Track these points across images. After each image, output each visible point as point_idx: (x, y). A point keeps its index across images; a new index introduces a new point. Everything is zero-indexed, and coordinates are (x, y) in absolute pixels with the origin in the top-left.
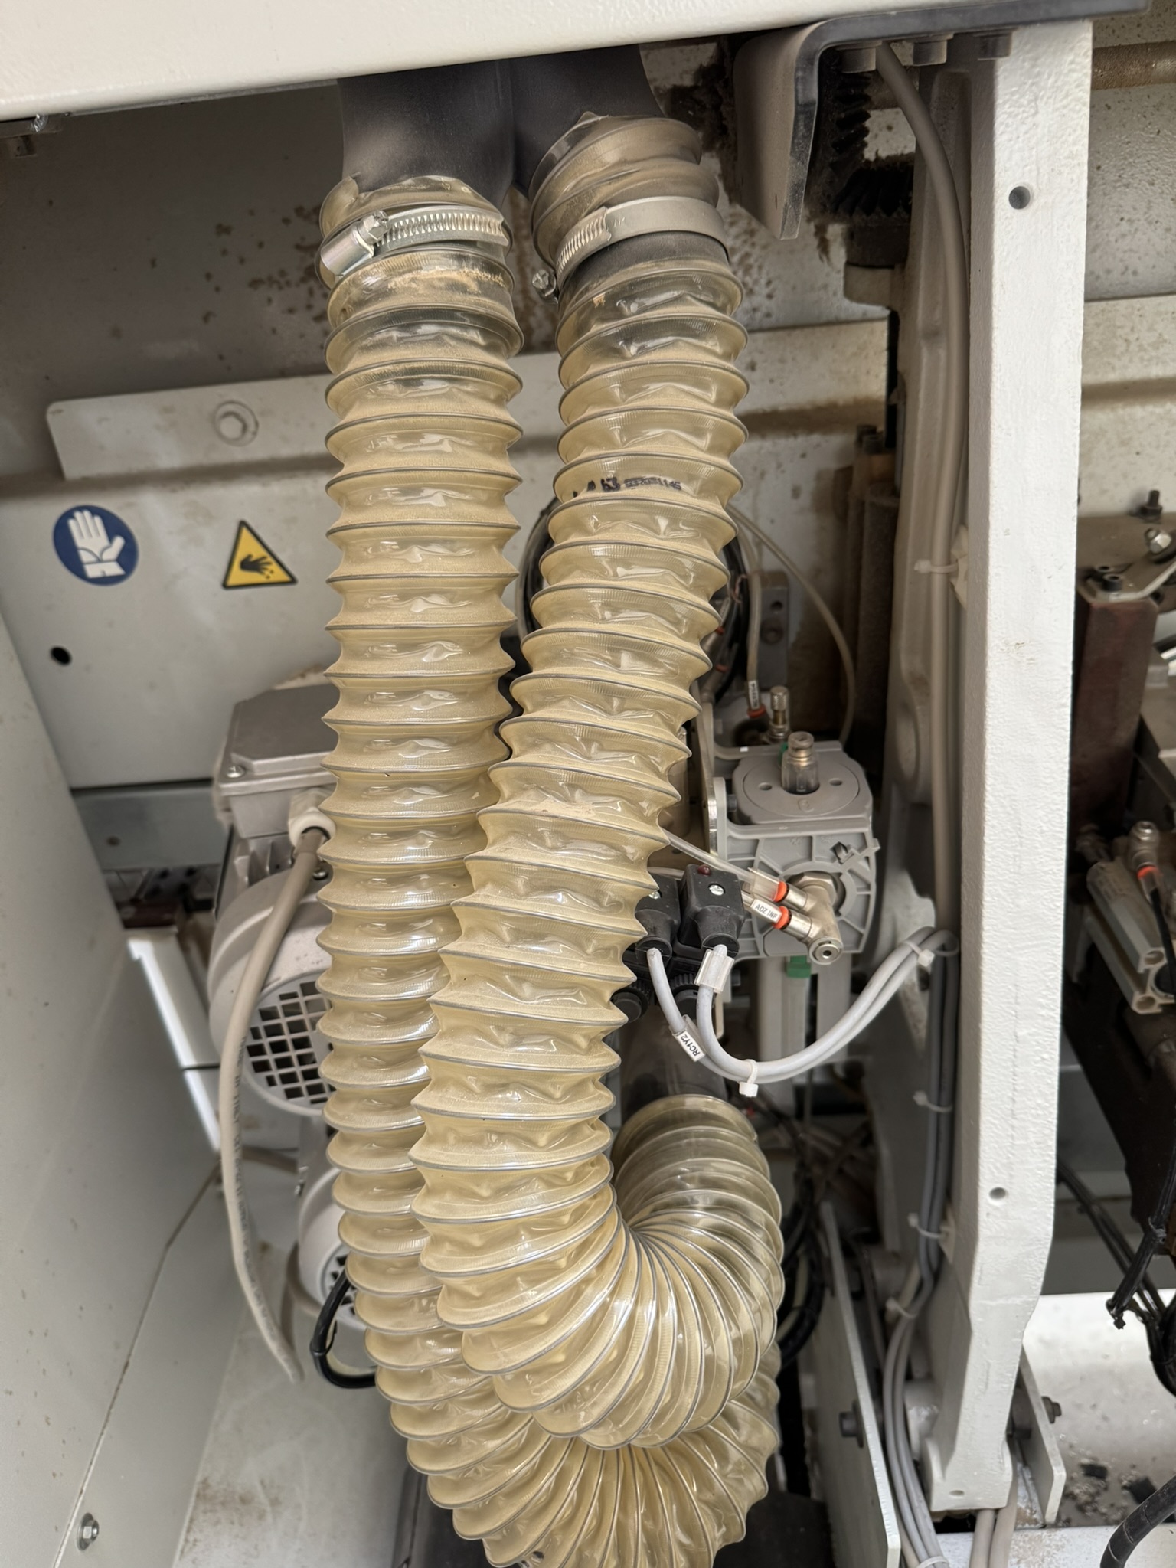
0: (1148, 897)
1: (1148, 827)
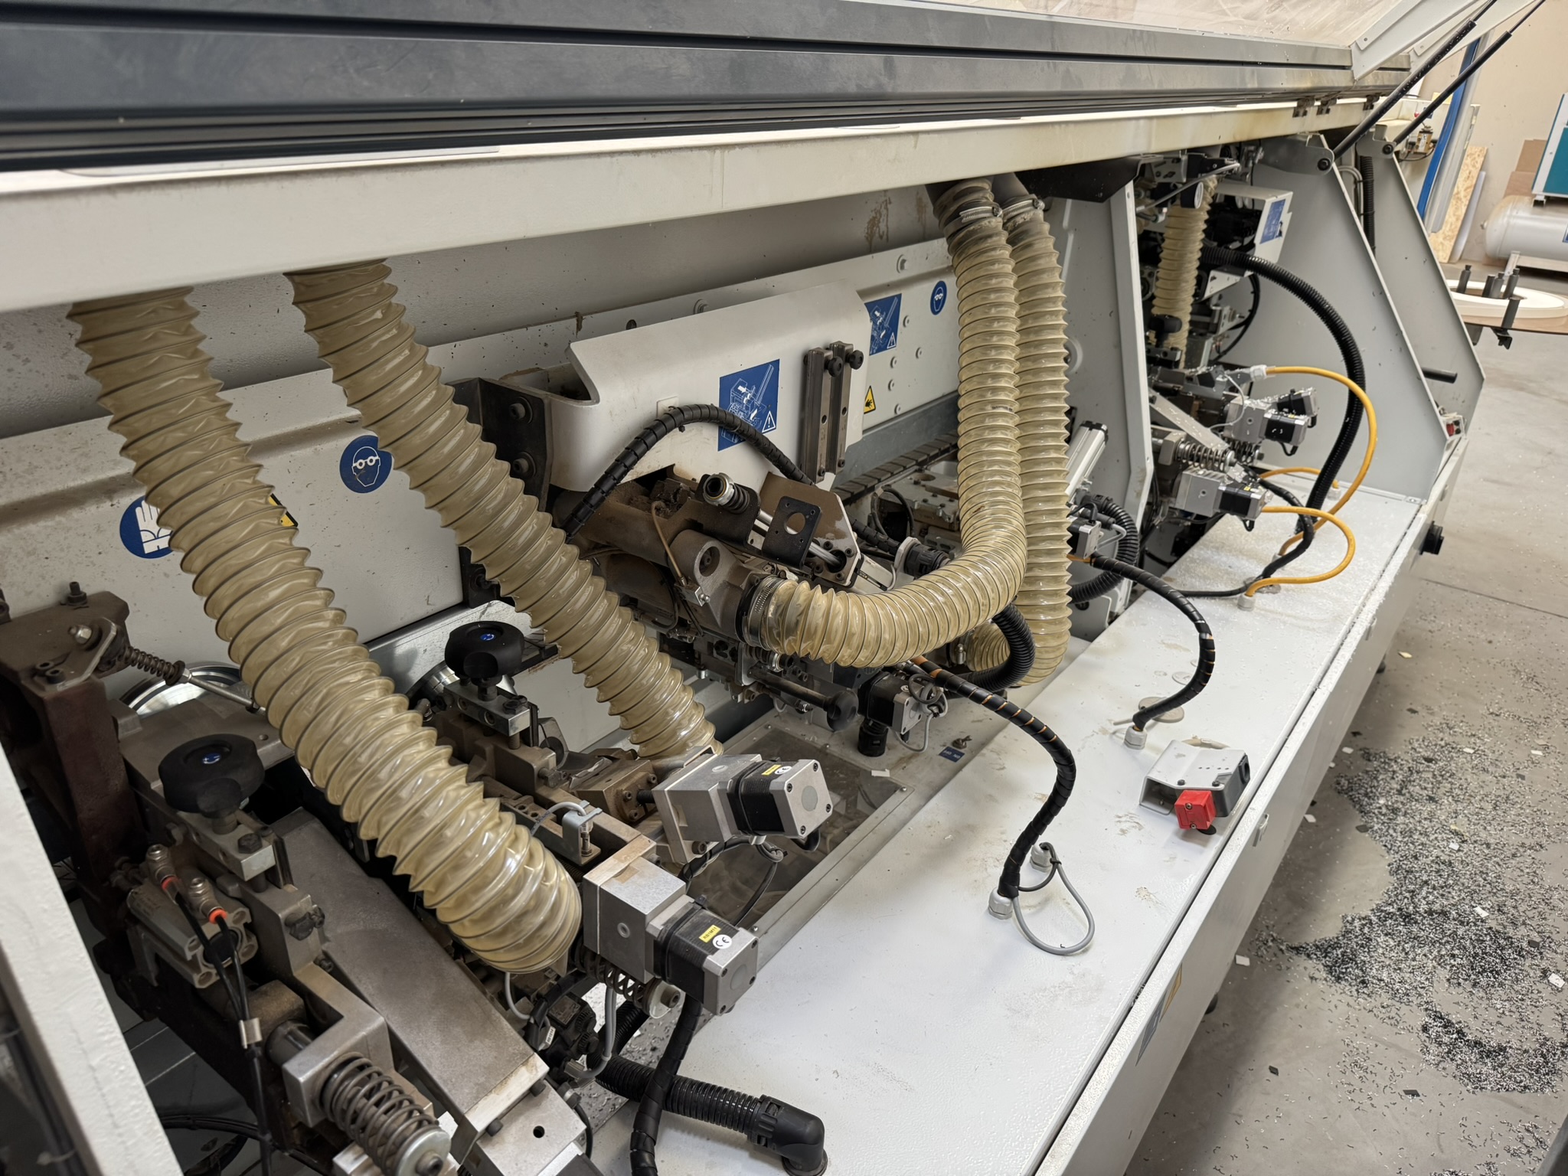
0: (174, 902)
1: (158, 849)
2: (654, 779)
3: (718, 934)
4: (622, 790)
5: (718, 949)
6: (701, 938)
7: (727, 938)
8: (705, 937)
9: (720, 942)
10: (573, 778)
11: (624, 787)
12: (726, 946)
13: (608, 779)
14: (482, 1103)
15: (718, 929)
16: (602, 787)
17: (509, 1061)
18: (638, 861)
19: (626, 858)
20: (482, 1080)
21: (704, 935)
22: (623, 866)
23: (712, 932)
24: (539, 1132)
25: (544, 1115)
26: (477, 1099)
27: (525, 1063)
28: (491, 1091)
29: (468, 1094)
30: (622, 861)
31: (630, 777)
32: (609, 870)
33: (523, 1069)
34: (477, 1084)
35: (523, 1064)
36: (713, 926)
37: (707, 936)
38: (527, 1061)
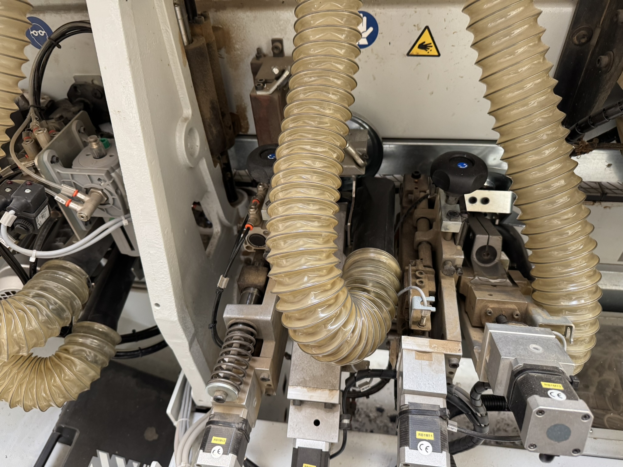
2: (517, 315)
3: (429, 441)
4: (488, 307)
5: (417, 450)
6: (418, 432)
7: (430, 449)
8: (419, 434)
9: (423, 447)
10: (476, 278)
11: (492, 306)
12: (424, 452)
13: (492, 293)
14: (299, 388)
15: (432, 438)
16: (481, 296)
17: (325, 382)
18: (439, 355)
19: (435, 347)
20: (308, 379)
21: (421, 432)
22: (428, 350)
23: (427, 435)
24: (317, 423)
25: (325, 418)
26: (298, 384)
27: (331, 390)
28: (307, 387)
29: (297, 378)
30: (430, 346)
31: (504, 303)
32: (419, 345)
33: (327, 392)
34: (304, 378)
35: (329, 390)
36: (432, 434)
37: (422, 435)
38: (333, 390)
